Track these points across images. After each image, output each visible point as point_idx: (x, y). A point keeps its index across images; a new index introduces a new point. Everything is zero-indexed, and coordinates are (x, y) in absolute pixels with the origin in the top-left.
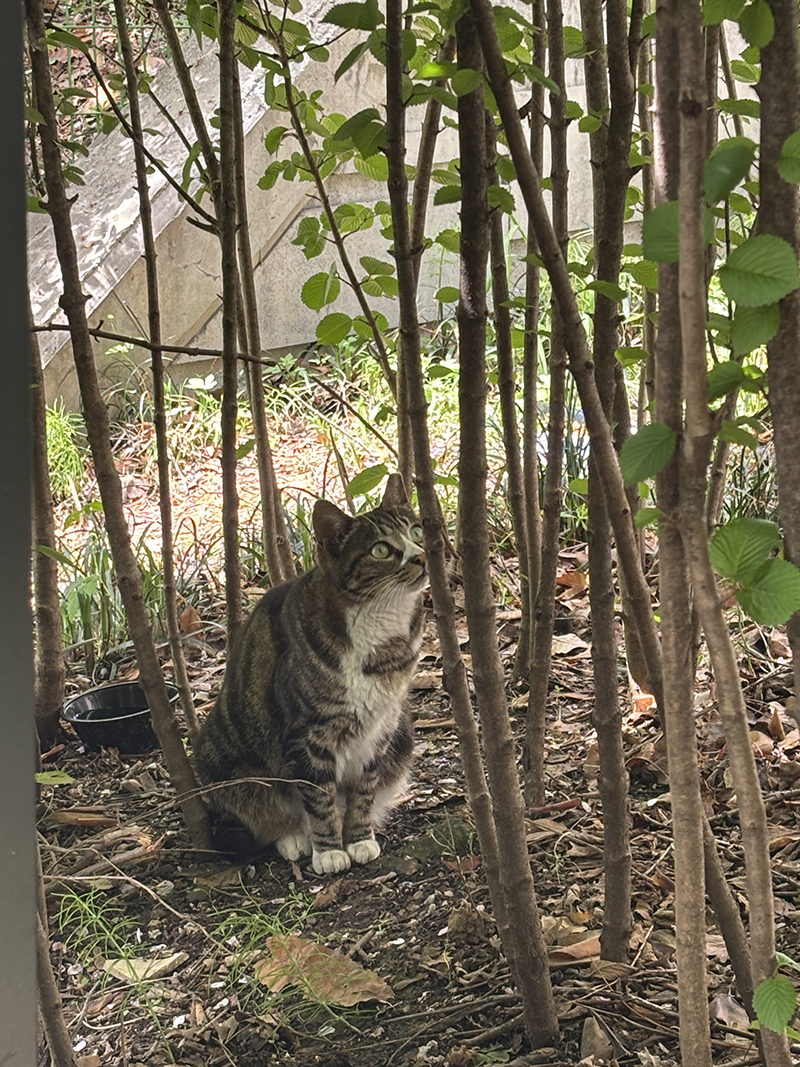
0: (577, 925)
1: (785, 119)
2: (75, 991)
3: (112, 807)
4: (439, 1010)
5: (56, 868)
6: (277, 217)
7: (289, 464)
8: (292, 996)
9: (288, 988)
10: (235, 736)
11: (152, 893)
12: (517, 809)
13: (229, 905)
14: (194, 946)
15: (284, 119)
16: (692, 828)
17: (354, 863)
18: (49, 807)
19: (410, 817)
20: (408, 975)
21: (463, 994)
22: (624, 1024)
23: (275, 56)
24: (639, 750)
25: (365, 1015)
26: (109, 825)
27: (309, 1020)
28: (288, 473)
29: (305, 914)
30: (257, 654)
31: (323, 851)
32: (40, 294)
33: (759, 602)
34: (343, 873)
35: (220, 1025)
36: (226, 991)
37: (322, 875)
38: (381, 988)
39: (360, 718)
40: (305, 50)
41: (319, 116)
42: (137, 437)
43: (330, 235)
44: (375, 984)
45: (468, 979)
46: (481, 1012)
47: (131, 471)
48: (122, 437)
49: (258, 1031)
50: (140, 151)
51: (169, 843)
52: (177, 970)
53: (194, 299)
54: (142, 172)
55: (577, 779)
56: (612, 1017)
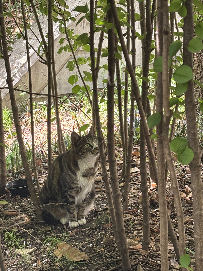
0: (136, 241)
1: (190, 36)
2: (8, 257)
3: (18, 210)
4: (101, 263)
5: (4, 226)
6: (62, 61)
7: (65, 124)
8: (63, 259)
9: (62, 257)
10: (49, 193)
11: (28, 232)
12: (121, 211)
13: (47, 235)
14: (39, 246)
15: (64, 36)
16: (165, 215)
17: (80, 225)
18: (2, 210)
19: (94, 213)
20: (93, 254)
21: (107, 258)
22: (147, 266)
23: (62, 20)
24: (153, 197)
25: (82, 263)
26: (17, 215)
27: (67, 265)
28: (65, 126)
29: (67, 238)
30: (55, 172)
31: (72, 222)
32: (2, 80)
33: (182, 158)
34: (77, 227)
35: (45, 266)
36: (47, 257)
37: (71, 228)
38: (86, 257)
39: (82, 188)
40: (70, 19)
41: (73, 35)
42: (26, 116)
43: (76, 65)
44: (84, 256)
45: (108, 255)
46: (111, 263)
47: (24, 125)
48: (22, 116)
49: (54, 267)
50: (27, 43)
51: (32, 220)
52: (34, 252)
53: (41, 82)
54: (28, 48)
55: (137, 204)
56: (144, 264)
